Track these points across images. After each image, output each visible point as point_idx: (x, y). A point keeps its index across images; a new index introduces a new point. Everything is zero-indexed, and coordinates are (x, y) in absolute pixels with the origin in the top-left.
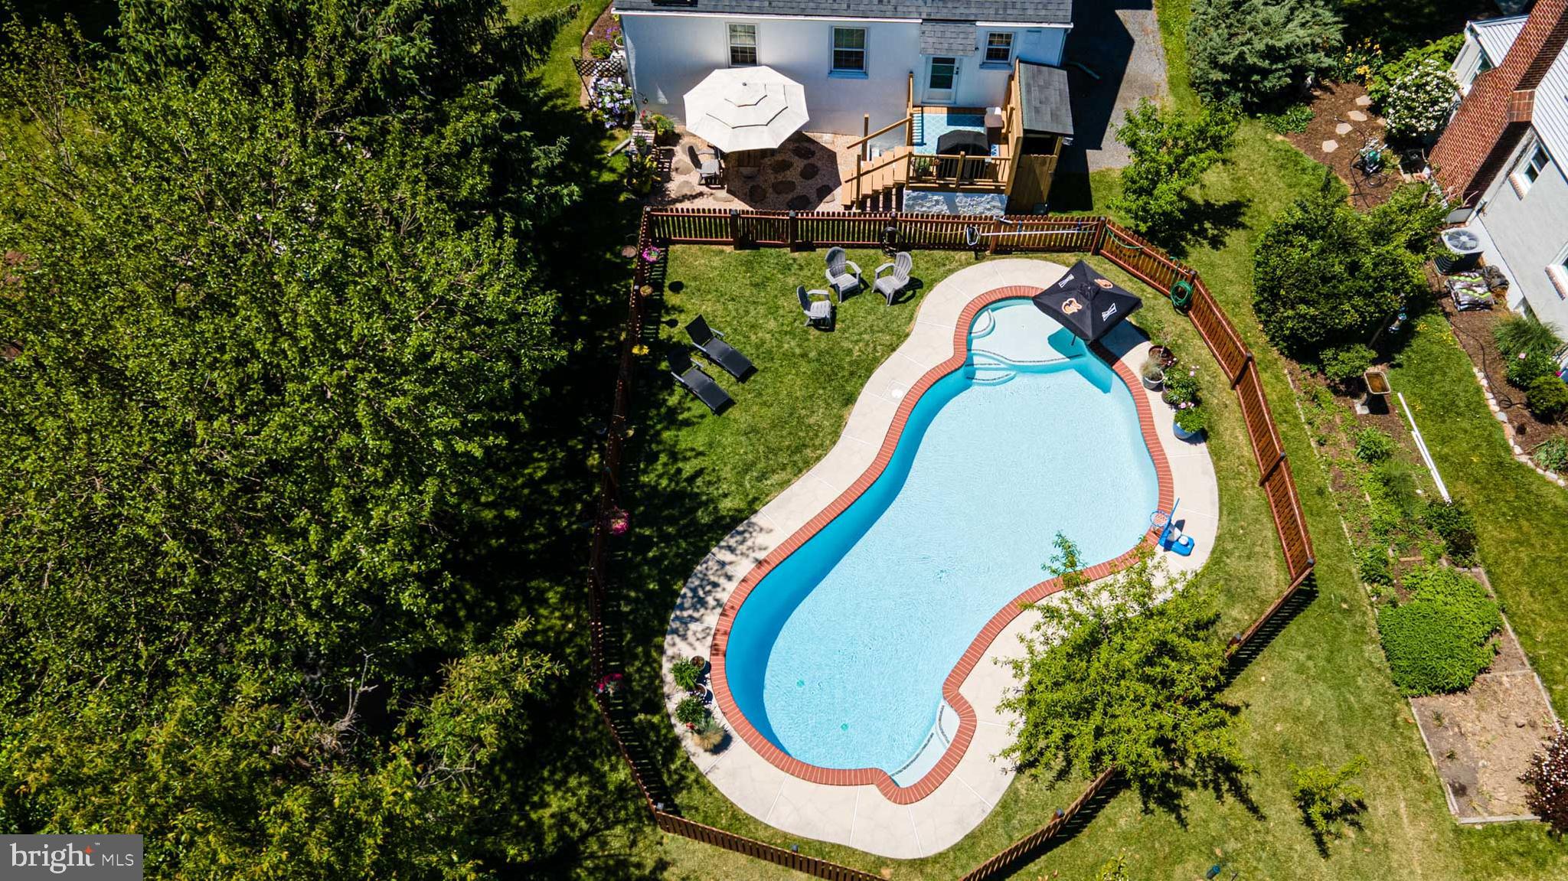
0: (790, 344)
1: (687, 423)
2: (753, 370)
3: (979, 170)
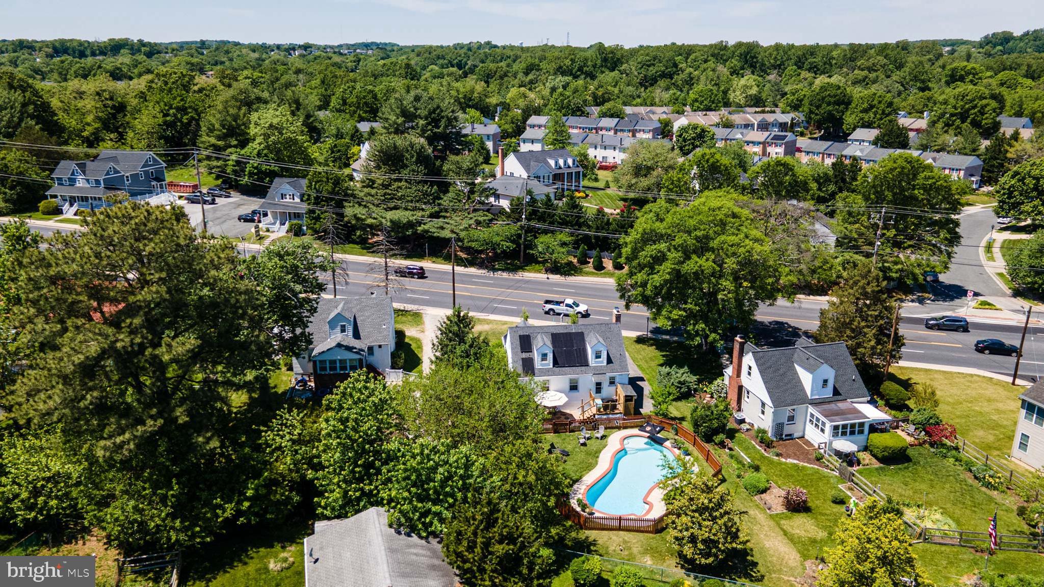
0: (577, 449)
2: (570, 455)
3: (614, 407)
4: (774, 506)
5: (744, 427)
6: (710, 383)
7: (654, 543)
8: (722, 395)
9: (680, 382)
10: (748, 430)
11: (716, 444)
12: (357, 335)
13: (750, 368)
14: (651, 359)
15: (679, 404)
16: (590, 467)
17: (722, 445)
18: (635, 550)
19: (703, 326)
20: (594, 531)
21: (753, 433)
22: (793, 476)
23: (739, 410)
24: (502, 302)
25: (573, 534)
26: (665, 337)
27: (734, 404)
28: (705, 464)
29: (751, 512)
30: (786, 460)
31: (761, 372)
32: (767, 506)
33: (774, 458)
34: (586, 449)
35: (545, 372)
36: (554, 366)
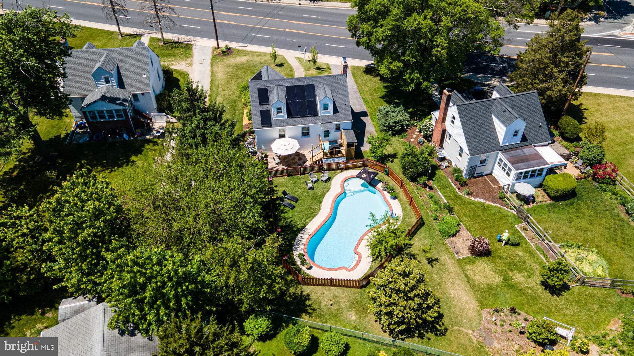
0: (305, 194)
1: (286, 212)
2: (298, 200)
3: (339, 152)
4: (461, 251)
5: (444, 164)
6: (420, 120)
7: (358, 297)
8: (428, 134)
9: (395, 122)
10: (446, 167)
11: (419, 184)
12: (121, 85)
13: (454, 118)
14: (375, 90)
15: (394, 140)
16: (313, 214)
17: (425, 185)
18: (343, 305)
19: (418, 76)
20: (310, 287)
21: (450, 169)
22: (479, 216)
23: (441, 147)
24: (259, 31)
25: (292, 290)
27: (437, 144)
28: (409, 208)
29: (442, 259)
30: (475, 198)
31: (463, 124)
32: (456, 250)
33: (466, 196)
34: (312, 193)
35: (280, 123)
36: (288, 117)
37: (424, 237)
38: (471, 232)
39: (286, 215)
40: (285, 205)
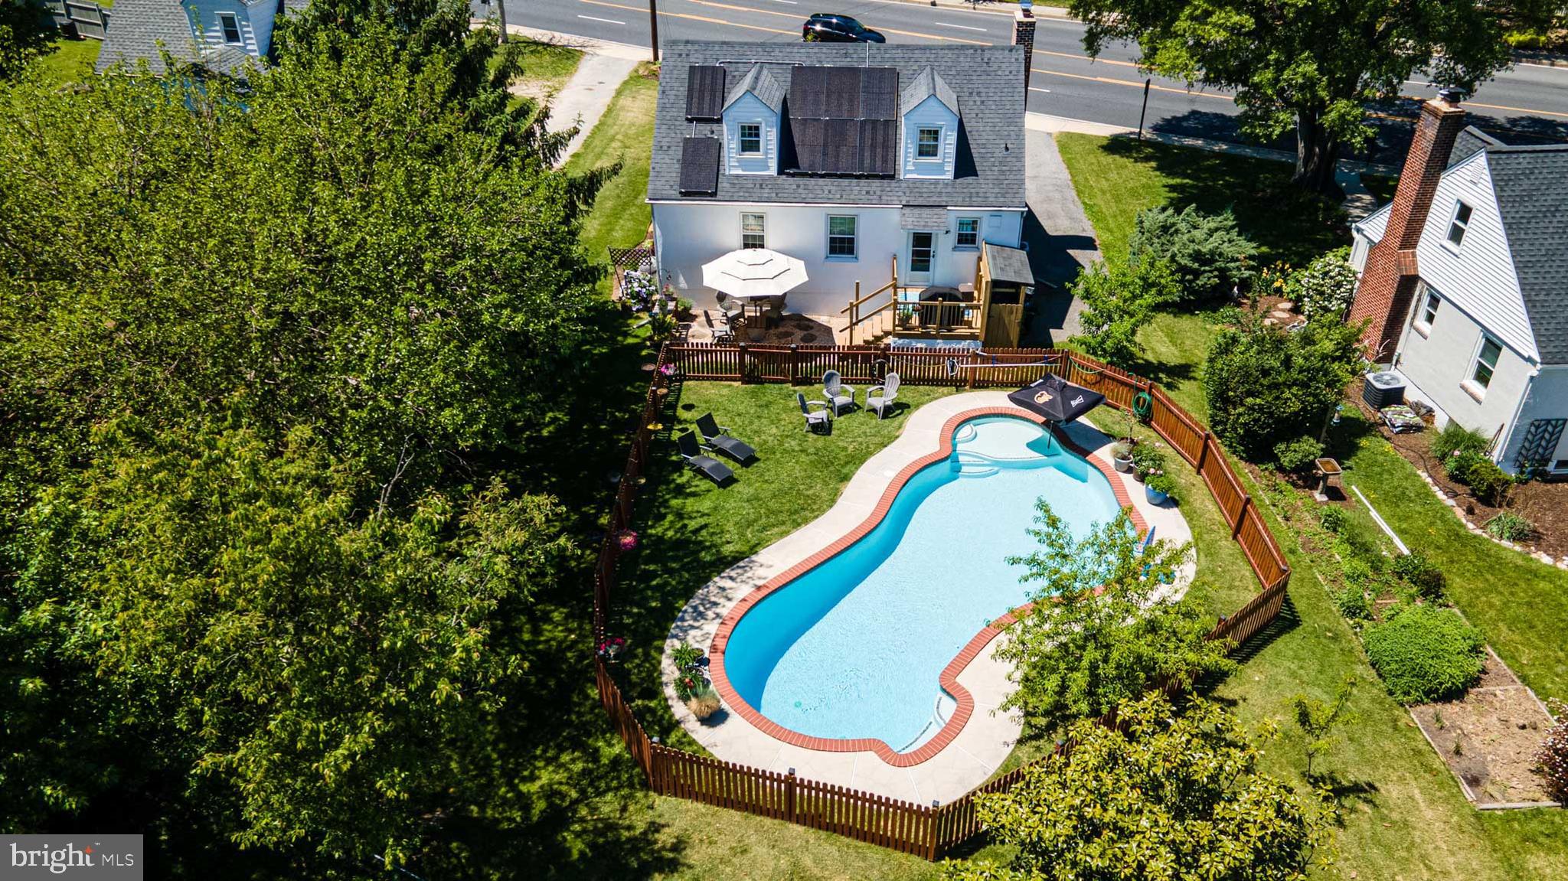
0: (791, 443)
2: (756, 460)
3: (956, 317)
4: (1497, 772)
5: (1396, 415)
6: (1302, 263)
8: (1334, 305)
9: (1197, 256)
10: (1408, 428)
11: (1281, 469)
13: (1465, 212)
14: (1134, 193)
15: (1185, 323)
17: (1305, 476)
19: (1311, 68)
20: (689, 804)
21: (1425, 441)
23: (1387, 356)
25: (608, 806)
26: (1188, 142)
27: (1371, 340)
28: (1227, 546)
29: (1391, 792)
30: (1556, 558)
31: (1511, 227)
32: (1465, 763)
33: (1505, 543)
34: (820, 444)
35: (751, 189)
36: (781, 172)
37: (1293, 675)
38: (1543, 694)
39: (691, 505)
40: (699, 472)
